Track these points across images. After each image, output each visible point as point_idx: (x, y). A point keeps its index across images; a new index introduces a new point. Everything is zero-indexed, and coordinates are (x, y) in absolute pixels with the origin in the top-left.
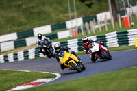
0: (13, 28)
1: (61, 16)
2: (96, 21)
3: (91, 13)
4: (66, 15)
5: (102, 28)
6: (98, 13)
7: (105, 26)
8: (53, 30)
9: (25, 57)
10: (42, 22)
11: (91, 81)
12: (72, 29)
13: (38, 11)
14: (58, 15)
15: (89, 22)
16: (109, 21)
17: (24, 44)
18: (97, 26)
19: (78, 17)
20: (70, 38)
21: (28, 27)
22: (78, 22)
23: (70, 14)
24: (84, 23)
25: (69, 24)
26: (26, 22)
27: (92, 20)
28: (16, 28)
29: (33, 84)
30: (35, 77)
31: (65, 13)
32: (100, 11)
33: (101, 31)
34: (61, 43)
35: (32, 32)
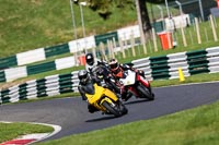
1: (61, 33)
2: (117, 40)
3: (109, 28)
4: (69, 32)
5: (126, 51)
6: (120, 27)
7: (130, 49)
8: (47, 55)
9: (3, 99)
10: (30, 43)
11: (109, 137)
12: (78, 53)
13: (24, 25)
14: (55, 32)
15: (105, 42)
16: (138, 41)
17: (2, 79)
18: (119, 49)
19: (88, 34)
20: (75, 68)
21: (8, 52)
22: (88, 43)
23: (76, 30)
24: (97, 44)
25: (74, 46)
26: (5, 43)
27: (111, 39)
30: (20, 132)
31: (67, 28)
32: (123, 24)
33: (124, 56)
34: (60, 77)
35: (16, 59)
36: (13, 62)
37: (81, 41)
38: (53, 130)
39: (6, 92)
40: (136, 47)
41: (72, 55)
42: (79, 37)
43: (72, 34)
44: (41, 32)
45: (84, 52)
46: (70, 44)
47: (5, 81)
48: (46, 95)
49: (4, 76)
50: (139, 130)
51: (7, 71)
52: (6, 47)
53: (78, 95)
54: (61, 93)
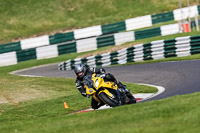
0: (96, 19)
1: (167, 2)
4: (174, 1)
8: (154, 22)
9: (112, 61)
10: (139, 10)
12: (182, 21)
17: (111, 42)
19: (191, 4)
20: (179, 35)
21: (118, 18)
24: (199, 13)
25: (178, 14)
26: (116, 10)
34: (165, 42)
35: (124, 25)
36: (122, 27)
37: (185, 10)
38: (157, 90)
39: (114, 54)
41: (176, 22)
42: (183, 6)
43: (177, 3)
45: (187, 20)
47: (114, 44)
48: (151, 59)
49: (113, 40)
51: (116, 36)
52: (116, 13)
53: (181, 59)
54: (166, 57)
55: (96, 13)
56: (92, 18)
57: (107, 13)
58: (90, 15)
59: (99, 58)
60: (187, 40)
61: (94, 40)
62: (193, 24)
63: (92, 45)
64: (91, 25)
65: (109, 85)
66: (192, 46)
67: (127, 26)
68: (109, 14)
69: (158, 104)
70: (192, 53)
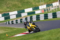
0: (16, 9)
1: (37, 4)
2: (52, 6)
3: (50, 3)
4: (39, 3)
5: (55, 9)
6: (53, 2)
7: (56, 9)
8: (33, 10)
10: (28, 6)
11: (50, 33)
12: (42, 9)
13: (27, 1)
14: (35, 3)
15: (49, 7)
16: (58, 6)
17: (20, 16)
18: (53, 9)
19: (44, 4)
20: (41, 14)
21: (22, 9)
22: (44, 7)
23: (41, 3)
24: (47, 7)
25: (40, 7)
26: (22, 6)
27: (51, 6)
28: (17, 9)
29: (24, 34)
30: (25, 31)
31: (39, 2)
32: (54, 2)
33: (54, 11)
34: (36, 16)
35: (24, 11)
36: (23, 11)
39: (21, 19)
40: (57, 8)
41: (40, 10)
42: (42, 5)
43: (40, 4)
44: (31, 3)
45: (43, 9)
46: (39, 7)
47: (21, 16)
48: (32, 21)
50: (58, 31)
51: (22, 14)
52: (22, 7)
53: (41, 21)
54: (37, 20)
55: (16, 7)
56: (14, 9)
57: (19, 7)
58: (14, 8)
59: (17, 21)
60: (43, 15)
61: (15, 15)
62: (45, 10)
63: (15, 17)
64: (14, 11)
65: (34, 26)
66: (44, 17)
67: (25, 11)
68: (20, 8)
69: (35, 34)
70: (45, 19)
